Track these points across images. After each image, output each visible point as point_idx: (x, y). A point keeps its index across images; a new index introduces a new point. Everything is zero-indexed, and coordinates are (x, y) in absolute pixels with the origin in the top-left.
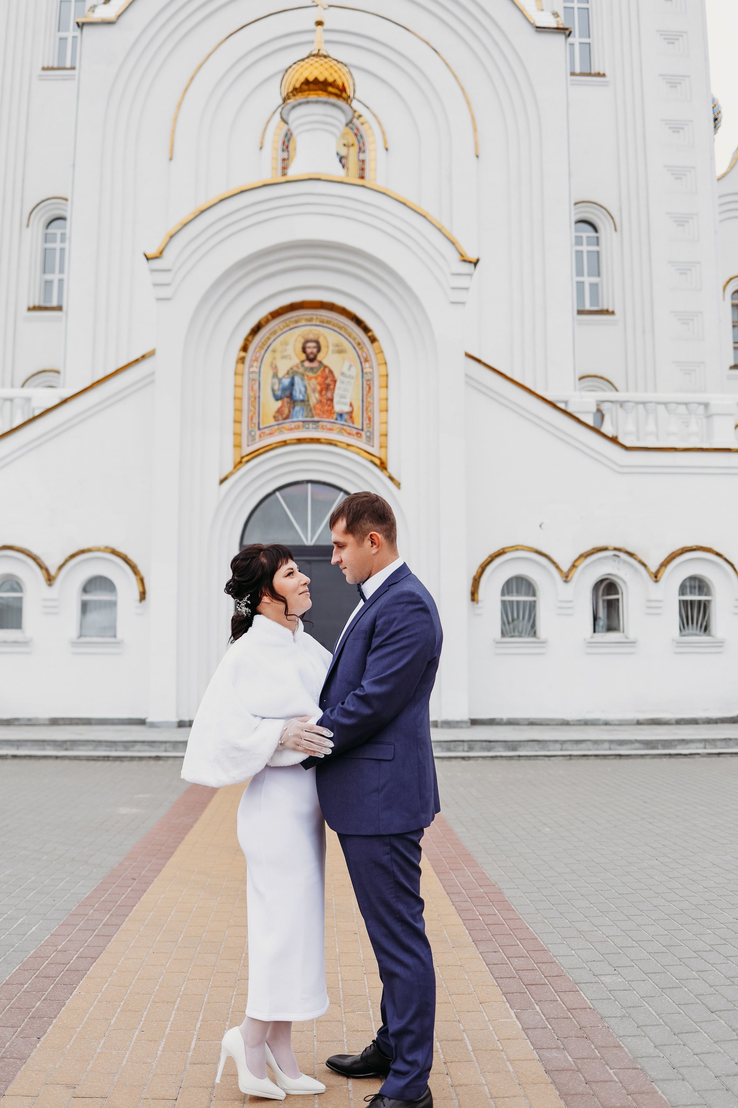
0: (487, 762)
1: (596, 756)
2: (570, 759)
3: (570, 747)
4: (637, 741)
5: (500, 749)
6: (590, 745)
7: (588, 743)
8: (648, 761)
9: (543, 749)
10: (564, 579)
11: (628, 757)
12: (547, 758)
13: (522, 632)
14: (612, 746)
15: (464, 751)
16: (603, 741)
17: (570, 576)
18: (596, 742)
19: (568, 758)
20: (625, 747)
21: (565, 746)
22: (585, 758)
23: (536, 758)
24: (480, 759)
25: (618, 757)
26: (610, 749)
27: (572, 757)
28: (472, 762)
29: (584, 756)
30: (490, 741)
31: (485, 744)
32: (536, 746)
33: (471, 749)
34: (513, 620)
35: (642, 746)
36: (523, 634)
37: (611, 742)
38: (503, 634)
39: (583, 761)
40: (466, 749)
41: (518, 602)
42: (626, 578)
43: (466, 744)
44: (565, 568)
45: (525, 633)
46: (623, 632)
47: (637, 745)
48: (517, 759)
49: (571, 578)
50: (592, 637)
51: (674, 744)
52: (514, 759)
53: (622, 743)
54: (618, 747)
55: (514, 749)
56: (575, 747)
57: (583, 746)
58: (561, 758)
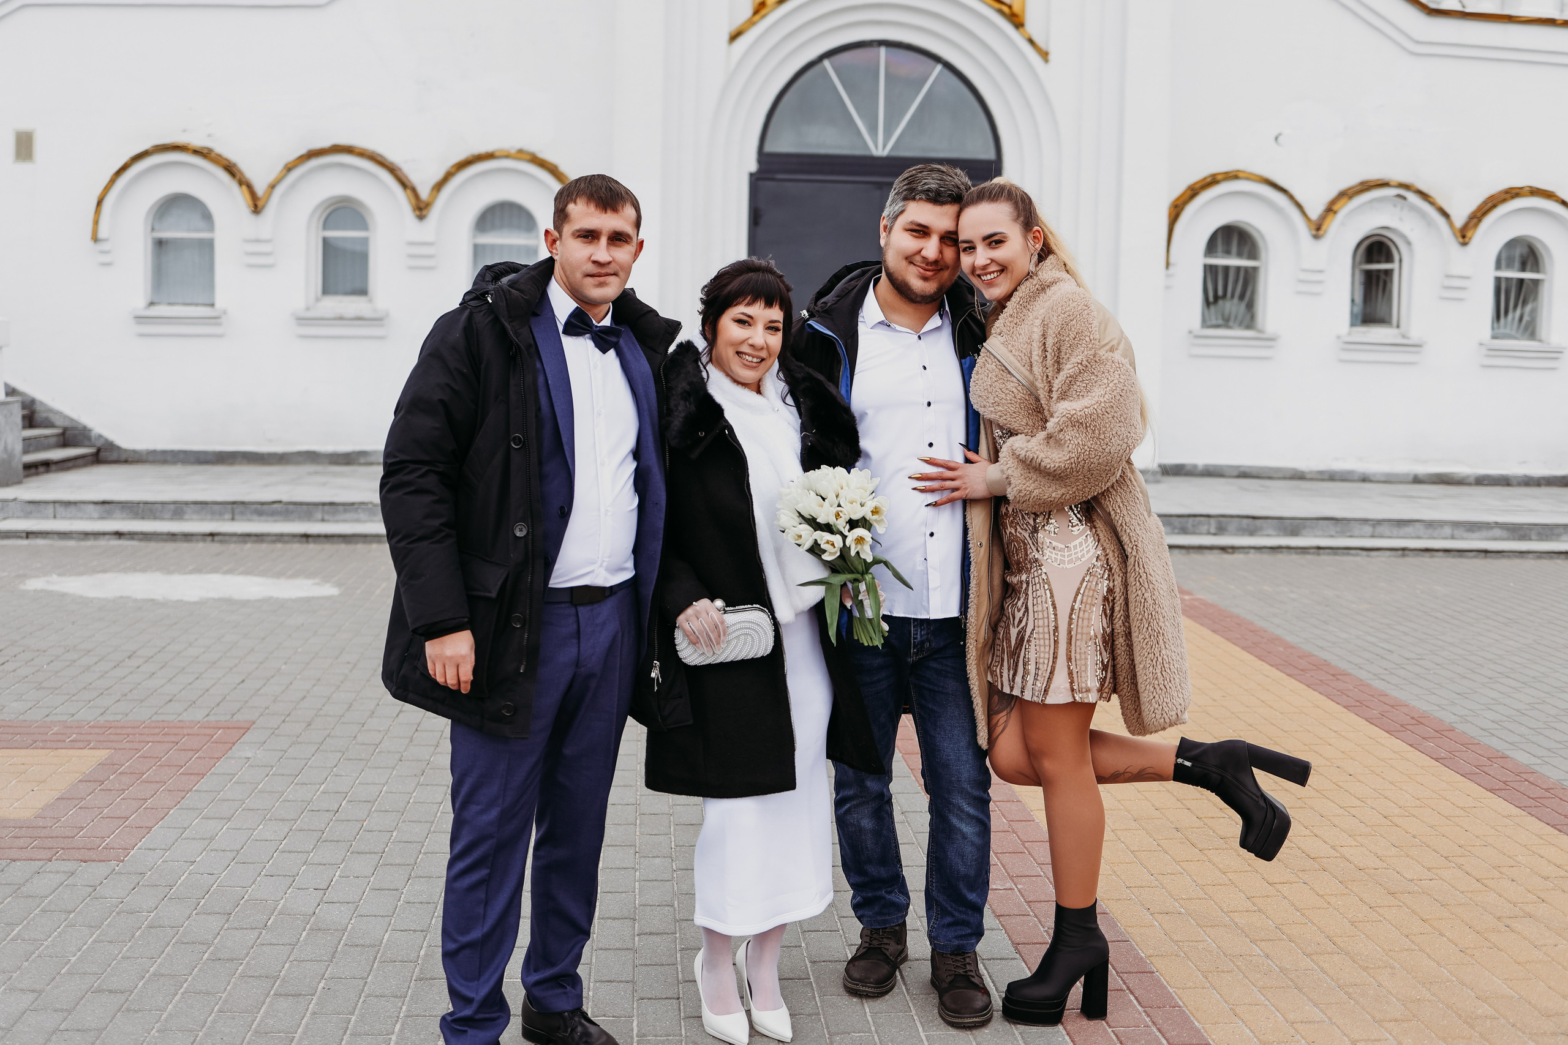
0: (1266, 557)
1: (1447, 551)
2: (1403, 556)
3: (1387, 532)
4: (1497, 525)
5: (1270, 532)
6: (1420, 529)
7: (1418, 525)
8: (1529, 563)
9: (1342, 534)
10: (1313, 232)
11: (1499, 555)
12: (1364, 553)
13: (1233, 319)
14: (1457, 533)
15: (1209, 533)
16: (1441, 524)
17: (1323, 227)
18: (1430, 524)
19: (1400, 552)
20: (1477, 535)
21: (1380, 529)
22: (1427, 554)
23: (1346, 551)
24: (1252, 551)
25: (1483, 554)
26: (1453, 538)
27: (1406, 552)
28: (1238, 557)
29: (1427, 550)
30: (1254, 518)
31: (1245, 521)
32: (1332, 528)
33: (1221, 530)
34: (1217, 298)
35: (1504, 534)
36: (1231, 324)
37: (1456, 524)
38: (1205, 321)
39: (1426, 559)
40: (1213, 530)
41: (1228, 269)
42: (1411, 236)
43: (1213, 521)
44: (1315, 213)
46: (1400, 326)
47: (1497, 532)
48: (1314, 553)
49: (1325, 231)
50: (1349, 334)
51: (1556, 531)
52: (1309, 553)
53: (1473, 527)
54: (1466, 535)
55: (1294, 533)
57: (1409, 530)
58: (1388, 553)
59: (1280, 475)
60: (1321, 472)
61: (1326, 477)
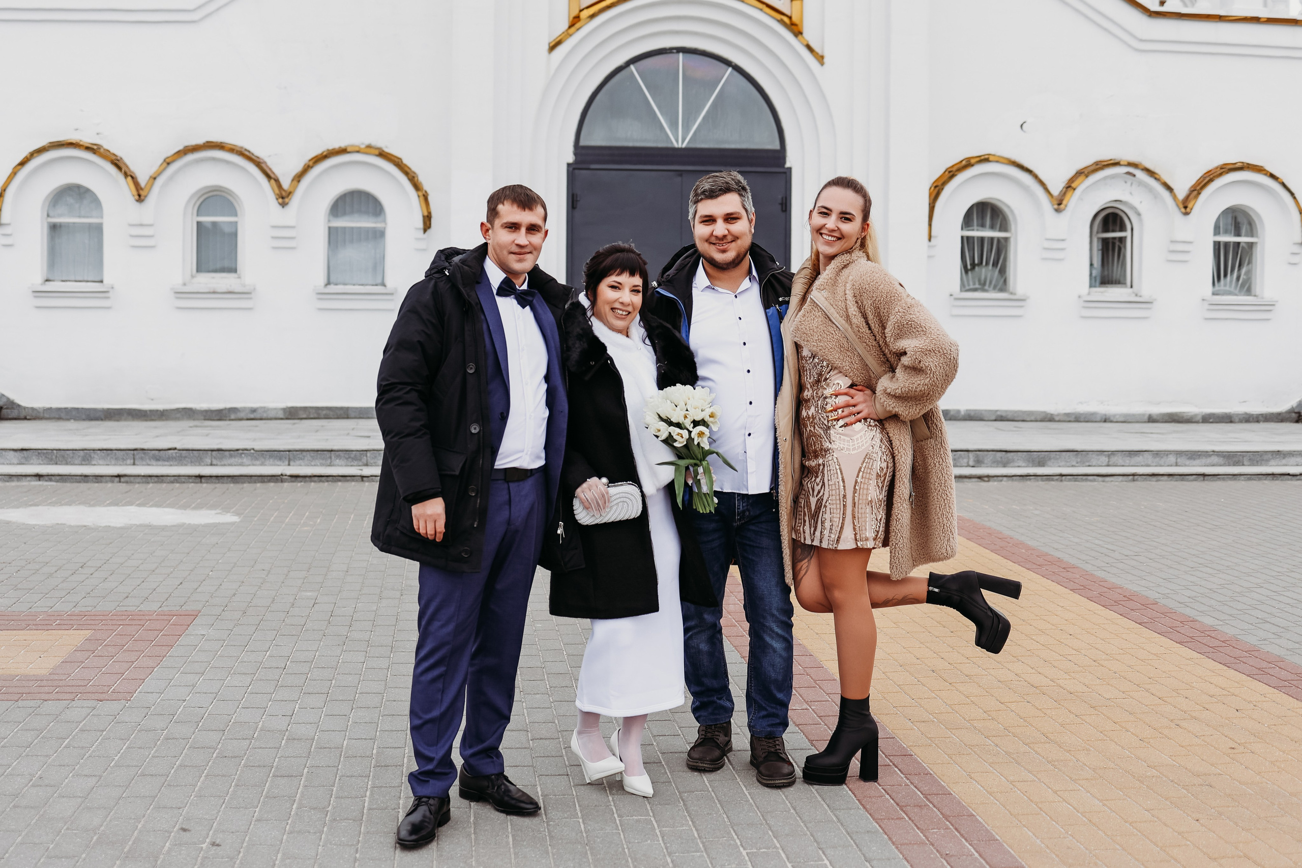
0: (1017, 484)
3: (1121, 462)
5: (1021, 463)
6: (1148, 458)
7: (1146, 454)
8: (1241, 484)
9: (1082, 464)
10: (1056, 206)
11: (1215, 478)
12: (1100, 479)
13: (984, 284)
14: (1180, 460)
15: (968, 466)
16: (1167, 453)
17: (1064, 202)
18: (1157, 454)
19: (1131, 477)
20: (1197, 462)
21: (1114, 459)
22: (1154, 478)
23: (1084, 477)
24: (1005, 479)
25: (1202, 478)
26: (1177, 465)
27: (1136, 477)
28: (993, 484)
29: (1154, 475)
30: (1006, 451)
31: (999, 454)
32: (1073, 459)
33: (978, 463)
34: (973, 266)
35: (1221, 460)
36: (986, 287)
37: (1179, 453)
38: (964, 287)
39: (1153, 483)
40: (971, 463)
41: (982, 239)
42: (1141, 208)
43: (971, 455)
44: (1056, 190)
45: (989, 286)
46: (1132, 287)
47: (1215, 459)
48: (1057, 480)
49: (1066, 206)
50: (1089, 294)
51: (1265, 457)
52: (1053, 480)
53: (1194, 455)
54: (1188, 462)
55: (1041, 464)
56: (1127, 461)
57: (1139, 459)
58: (1121, 478)
59: (1033, 418)
60: (1067, 415)
61: (1072, 419)
